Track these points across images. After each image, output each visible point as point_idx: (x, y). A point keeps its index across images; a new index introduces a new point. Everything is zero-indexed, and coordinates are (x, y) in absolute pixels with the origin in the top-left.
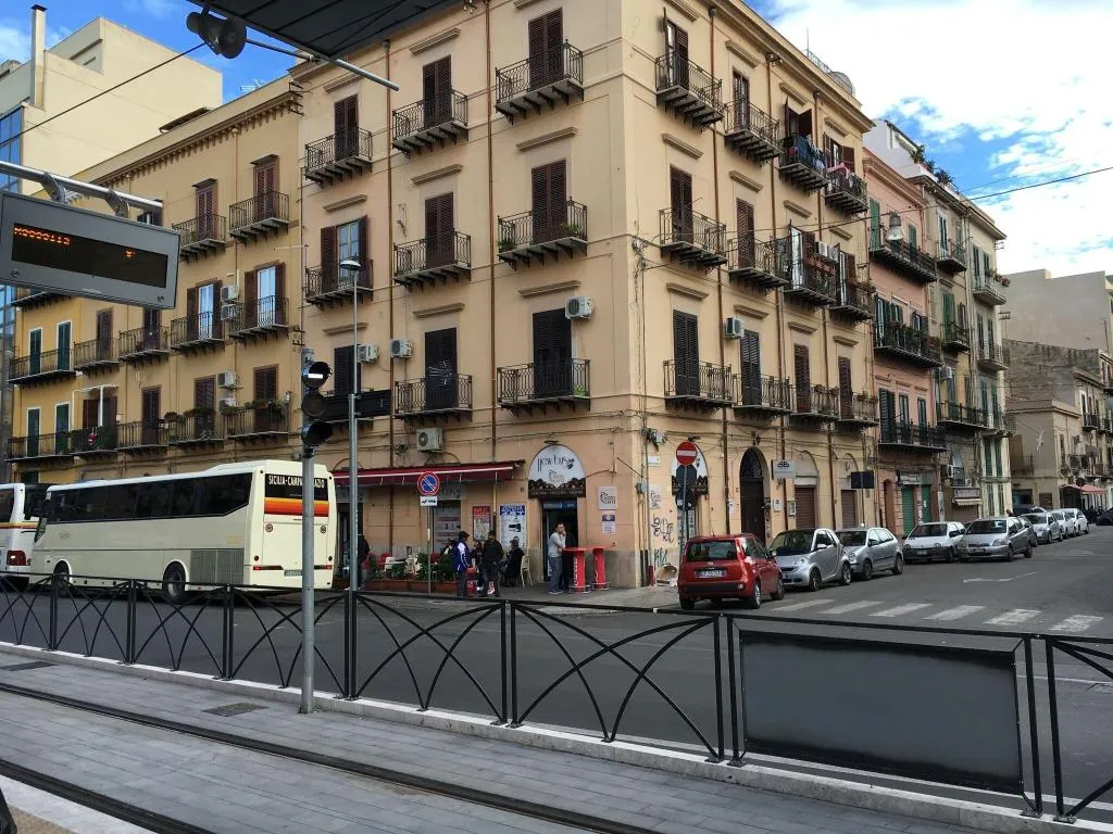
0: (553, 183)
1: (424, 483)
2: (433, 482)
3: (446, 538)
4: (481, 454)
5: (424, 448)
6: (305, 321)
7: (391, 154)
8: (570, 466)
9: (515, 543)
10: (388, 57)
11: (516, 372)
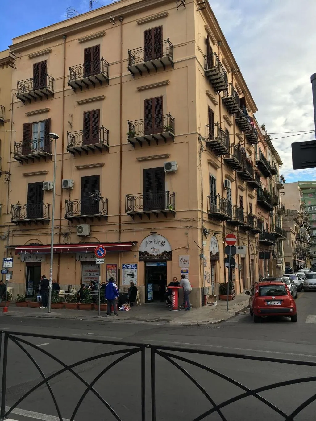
0: (156, 107)
1: (98, 251)
2: (102, 251)
3: (89, 280)
4: (112, 238)
5: (80, 234)
6: (12, 168)
7: (65, 89)
8: (163, 245)
9: (132, 283)
10: (65, 43)
11: (133, 197)
